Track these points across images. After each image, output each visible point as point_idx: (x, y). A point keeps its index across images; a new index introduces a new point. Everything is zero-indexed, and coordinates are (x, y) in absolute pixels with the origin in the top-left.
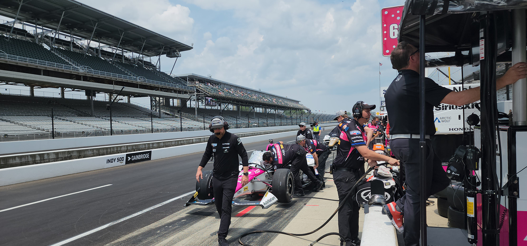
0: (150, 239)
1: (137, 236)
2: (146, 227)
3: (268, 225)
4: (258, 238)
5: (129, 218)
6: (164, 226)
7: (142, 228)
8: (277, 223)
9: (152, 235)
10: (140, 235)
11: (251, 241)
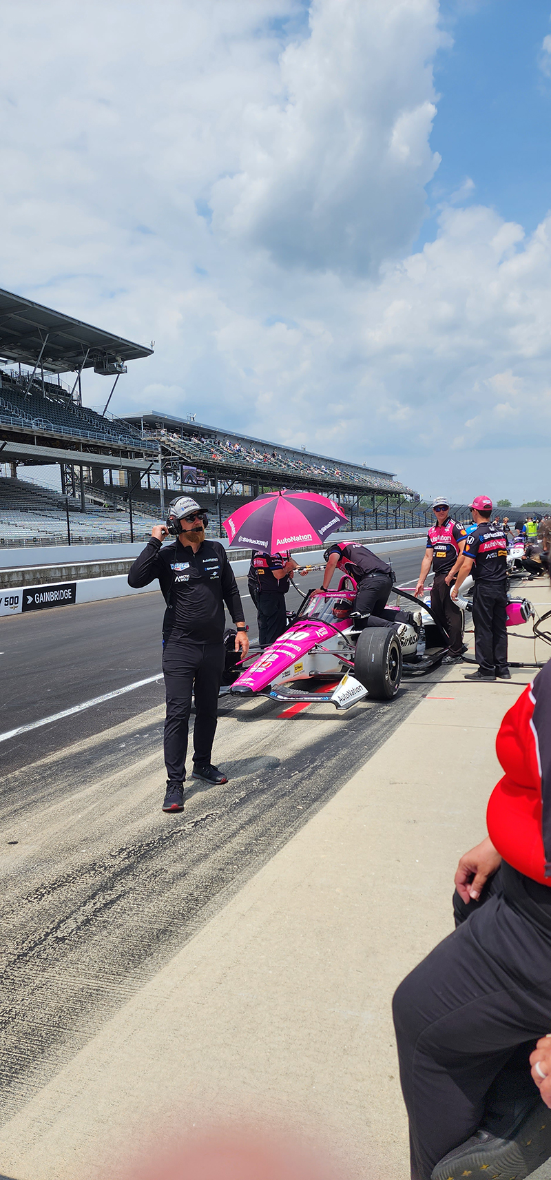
0: (109, 759)
1: (80, 753)
2: (96, 736)
3: (351, 736)
4: (333, 761)
5: (54, 719)
6: (132, 735)
7: (88, 739)
8: (368, 732)
9: (111, 752)
10: (85, 751)
11: (319, 766)
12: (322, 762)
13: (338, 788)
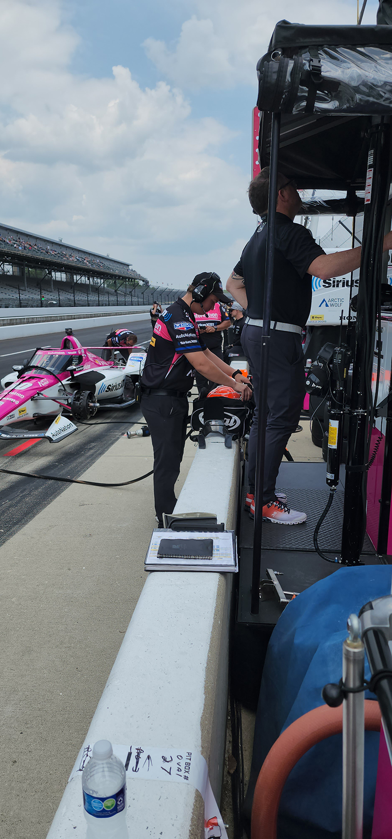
3: (59, 469)
4: (40, 490)
8: (74, 464)
11: (27, 494)
12: (31, 491)
13: (38, 512)
